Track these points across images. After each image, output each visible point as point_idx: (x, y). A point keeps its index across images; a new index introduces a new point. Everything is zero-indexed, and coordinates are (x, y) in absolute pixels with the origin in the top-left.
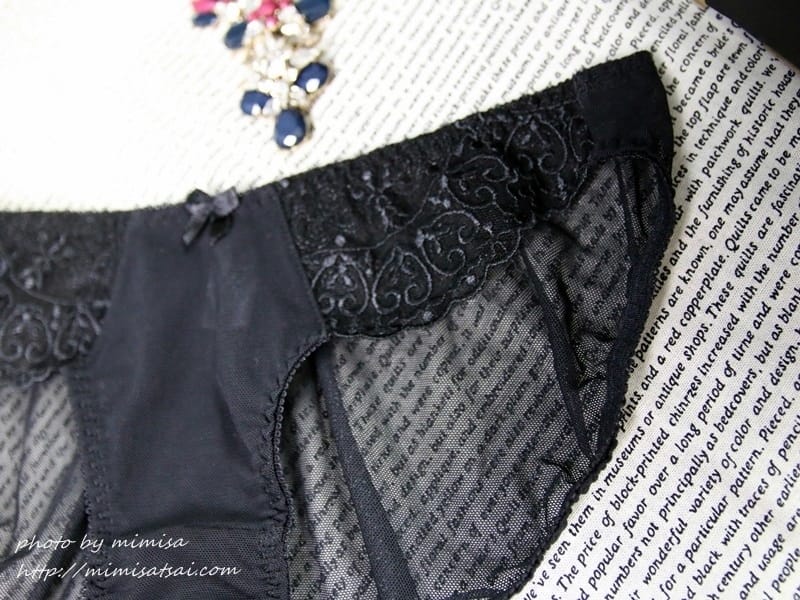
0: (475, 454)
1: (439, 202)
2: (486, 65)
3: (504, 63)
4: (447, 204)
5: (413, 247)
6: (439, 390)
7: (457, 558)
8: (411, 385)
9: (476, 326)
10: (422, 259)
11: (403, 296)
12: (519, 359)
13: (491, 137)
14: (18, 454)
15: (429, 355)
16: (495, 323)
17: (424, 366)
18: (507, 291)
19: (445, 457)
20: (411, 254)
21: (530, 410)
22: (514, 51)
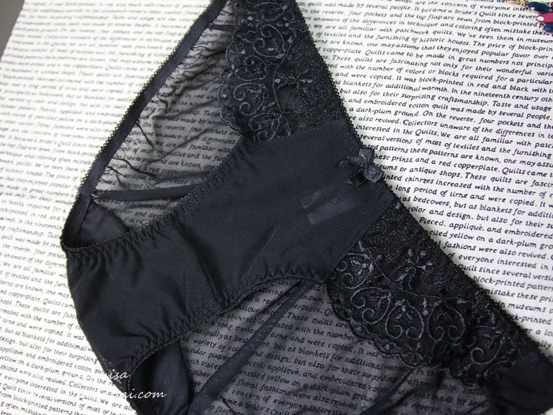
0: (302, 384)
1: (425, 306)
2: (526, 286)
3: (532, 296)
4: (426, 313)
5: (394, 301)
6: (325, 350)
7: (250, 396)
8: (322, 333)
9: (367, 354)
10: (389, 310)
11: (365, 308)
12: (360, 385)
13: (477, 316)
14: (194, 134)
15: (341, 336)
16: (372, 365)
17: (335, 336)
18: (394, 362)
19: (294, 369)
20: (390, 302)
21: (336, 402)
22: (543, 299)
